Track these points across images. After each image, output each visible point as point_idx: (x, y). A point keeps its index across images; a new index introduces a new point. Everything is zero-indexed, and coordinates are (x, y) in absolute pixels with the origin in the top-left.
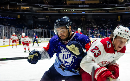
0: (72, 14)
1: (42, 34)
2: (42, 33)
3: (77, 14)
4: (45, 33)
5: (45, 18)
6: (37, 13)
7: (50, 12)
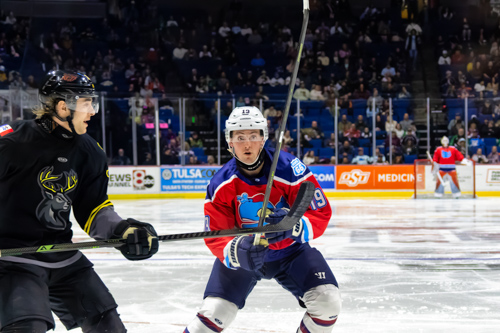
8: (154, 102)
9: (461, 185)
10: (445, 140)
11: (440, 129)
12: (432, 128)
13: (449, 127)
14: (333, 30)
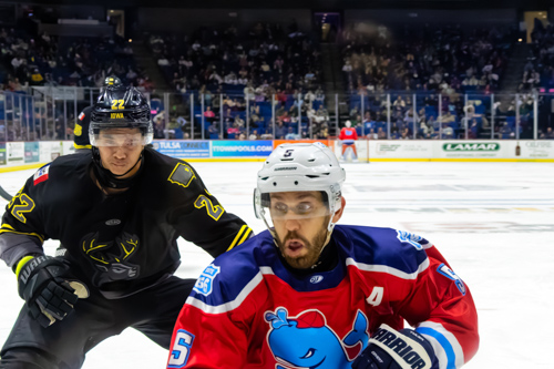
8: (147, 95)
9: (359, 154)
10: (348, 123)
11: (344, 116)
12: (340, 115)
13: (351, 114)
14: (271, 47)
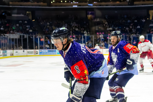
0: (70, 7)
1: (20, 43)
2: (19, 40)
3: (79, 7)
4: (25, 40)
5: (25, 14)
6: (10, 6)
7: (33, 4)
11: (96, 42)
